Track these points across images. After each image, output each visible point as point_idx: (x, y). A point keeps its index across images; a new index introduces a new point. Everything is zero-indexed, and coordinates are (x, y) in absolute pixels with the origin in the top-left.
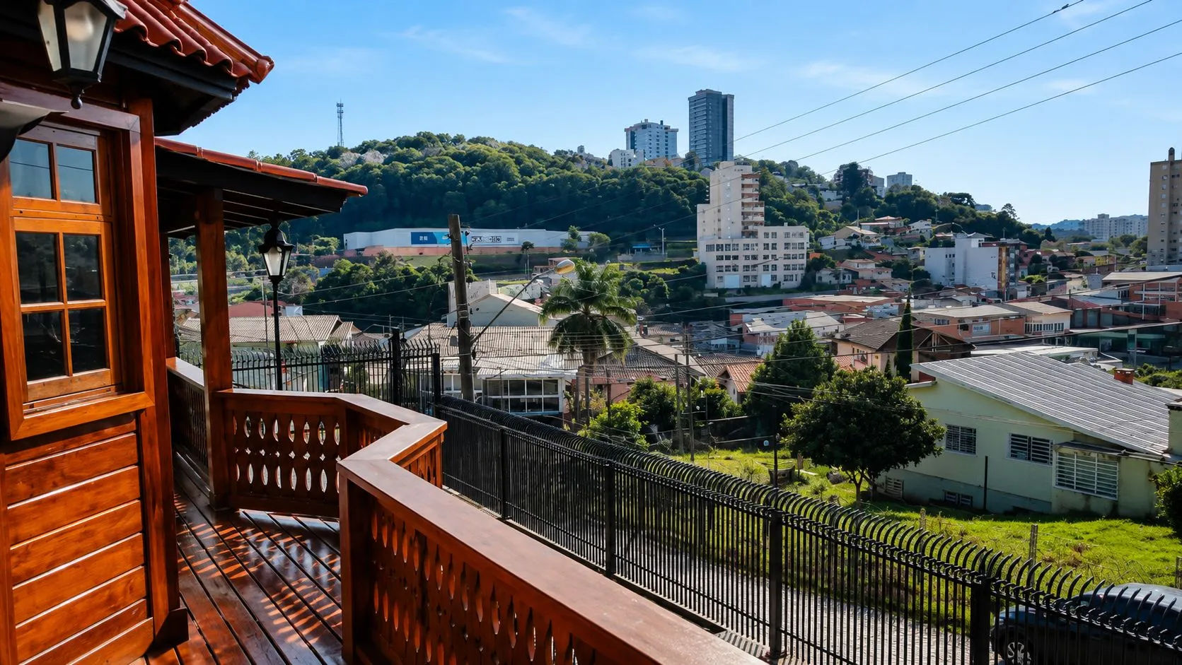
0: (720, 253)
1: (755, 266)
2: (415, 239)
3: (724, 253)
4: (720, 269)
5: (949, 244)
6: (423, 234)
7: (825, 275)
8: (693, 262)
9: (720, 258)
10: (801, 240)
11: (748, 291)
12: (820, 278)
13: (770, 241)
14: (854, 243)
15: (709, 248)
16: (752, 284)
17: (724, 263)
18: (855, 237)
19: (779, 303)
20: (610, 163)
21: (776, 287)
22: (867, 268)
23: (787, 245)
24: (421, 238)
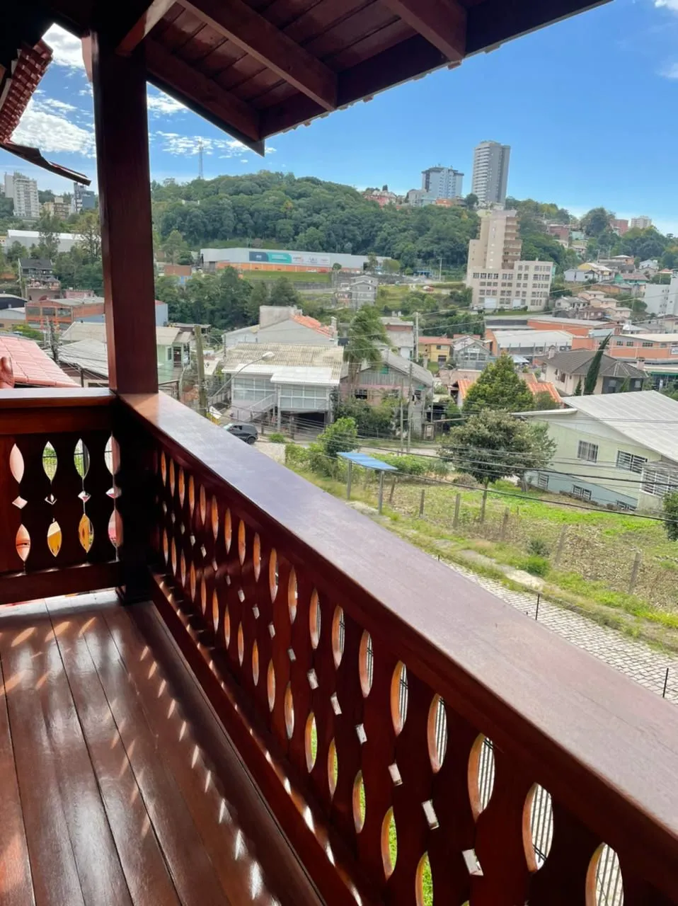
0: (483, 280)
1: (509, 292)
2: (253, 257)
3: (487, 280)
4: (482, 292)
5: (666, 281)
6: (259, 253)
7: (564, 303)
8: (463, 285)
9: (483, 284)
10: (547, 273)
11: (501, 311)
12: (559, 304)
13: (523, 272)
14: (591, 276)
15: (475, 275)
16: (506, 307)
17: (486, 288)
18: (592, 272)
19: (524, 322)
20: (406, 200)
21: (524, 310)
22: (598, 299)
23: (536, 277)
24: (258, 256)
